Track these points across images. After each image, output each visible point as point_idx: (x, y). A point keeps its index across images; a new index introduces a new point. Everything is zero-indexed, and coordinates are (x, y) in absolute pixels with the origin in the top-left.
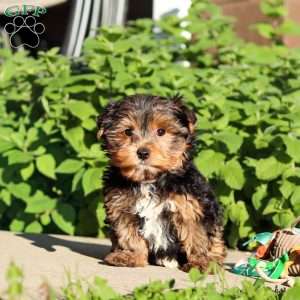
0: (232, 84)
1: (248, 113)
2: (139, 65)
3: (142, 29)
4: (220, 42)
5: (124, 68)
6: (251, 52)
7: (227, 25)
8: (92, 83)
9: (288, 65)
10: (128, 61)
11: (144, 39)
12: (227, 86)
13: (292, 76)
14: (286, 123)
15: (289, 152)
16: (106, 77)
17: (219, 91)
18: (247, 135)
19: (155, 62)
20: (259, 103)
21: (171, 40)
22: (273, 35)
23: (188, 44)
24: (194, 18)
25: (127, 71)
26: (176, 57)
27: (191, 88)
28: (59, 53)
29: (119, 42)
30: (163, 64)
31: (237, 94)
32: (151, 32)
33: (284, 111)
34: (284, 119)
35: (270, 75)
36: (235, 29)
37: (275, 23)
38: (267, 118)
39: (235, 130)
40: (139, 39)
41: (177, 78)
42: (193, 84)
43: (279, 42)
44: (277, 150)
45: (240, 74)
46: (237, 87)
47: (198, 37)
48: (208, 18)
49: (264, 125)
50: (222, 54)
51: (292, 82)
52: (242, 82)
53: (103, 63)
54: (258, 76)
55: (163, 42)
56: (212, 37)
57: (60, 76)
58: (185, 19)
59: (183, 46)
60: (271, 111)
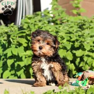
0: (66, 29)
1: (72, 37)
2: (38, 26)
3: (38, 15)
4: (62, 16)
5: (34, 27)
6: (72, 19)
7: (63, 11)
8: (25, 32)
9: (83, 22)
10: (35, 25)
11: (39, 18)
12: (65, 30)
13: (84, 25)
15: (85, 47)
16: (29, 30)
17: (62, 31)
19: (43, 24)
20: (75, 34)
21: (47, 17)
22: (77, 13)
23: (52, 18)
24: (53, 10)
25: (35, 28)
26: (49, 22)
27: (55, 31)
28: (14, 24)
29: (32, 19)
30: (45, 25)
31: (68, 32)
32: (41, 15)
33: (83, 36)
34: (83, 38)
35: (77, 25)
36: (66, 12)
37: (78, 9)
38: (78, 38)
39: (69, 42)
40: (38, 18)
41: (50, 29)
42: (55, 30)
43: (79, 15)
44: (81, 47)
45: (69, 25)
46: (68, 29)
47: (55, 15)
48: (58, 10)
49: (77, 40)
50: (63, 20)
51: (84, 27)
53: (27, 26)
54: (74, 26)
55: (45, 18)
56: (59, 15)
57: (15, 31)
58: (51, 11)
59: (51, 19)
60: (79, 36)
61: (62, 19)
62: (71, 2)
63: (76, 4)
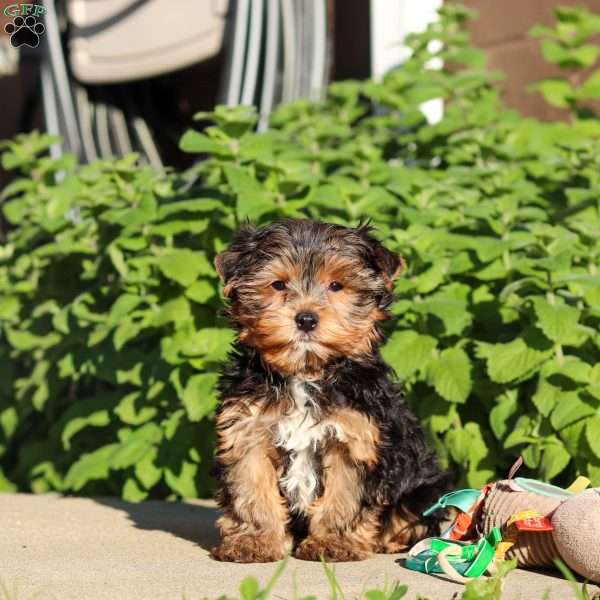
2: (282, 179)
10: (262, 173)
20: (507, 237)
39: (465, 288)
41: (354, 198)
57: (140, 206)
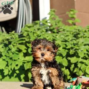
0: (62, 38)
1: (67, 45)
2: (37, 34)
3: (37, 24)
4: (58, 26)
7: (60, 21)
8: (24, 40)
9: (77, 31)
10: (34, 33)
12: (61, 38)
13: (79, 34)
14: (78, 47)
15: (79, 55)
16: (28, 38)
17: (59, 40)
18: (68, 51)
19: (41, 32)
20: (70, 42)
21: (45, 26)
22: (73, 23)
23: (50, 27)
25: (34, 36)
26: (47, 31)
28: (15, 32)
29: (31, 28)
30: (43, 33)
31: (64, 40)
32: (40, 24)
33: (77, 44)
34: (77, 46)
35: (73, 34)
36: (62, 22)
37: (73, 19)
38: (73, 46)
39: (64, 50)
40: (37, 27)
41: (47, 37)
42: (52, 38)
43: (75, 25)
44: (76, 55)
45: (64, 34)
46: (64, 38)
48: (55, 19)
49: (72, 48)
51: (79, 36)
52: (65, 36)
53: (27, 34)
54: (70, 35)
55: (43, 27)
56: (56, 25)
57: (16, 39)
58: (49, 20)
60: (73, 44)
61: (59, 28)
62: (67, 13)
63: (72, 15)
